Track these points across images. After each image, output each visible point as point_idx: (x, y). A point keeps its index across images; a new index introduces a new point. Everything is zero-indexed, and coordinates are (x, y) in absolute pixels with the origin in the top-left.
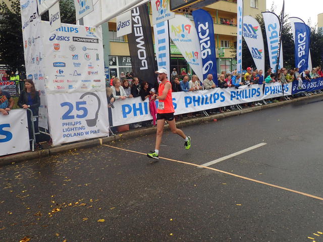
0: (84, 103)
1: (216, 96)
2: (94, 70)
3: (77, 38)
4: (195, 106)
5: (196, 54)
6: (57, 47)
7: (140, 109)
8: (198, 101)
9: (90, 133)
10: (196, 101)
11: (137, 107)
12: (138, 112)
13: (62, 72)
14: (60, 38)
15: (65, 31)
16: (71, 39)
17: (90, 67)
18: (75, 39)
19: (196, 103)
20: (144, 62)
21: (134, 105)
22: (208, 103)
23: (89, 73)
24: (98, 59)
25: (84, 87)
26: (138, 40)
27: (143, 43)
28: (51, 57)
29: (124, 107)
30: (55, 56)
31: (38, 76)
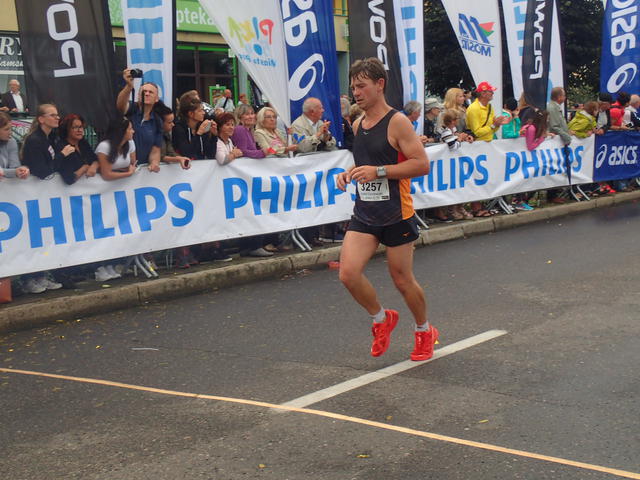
4: (258, 212)
7: (56, 222)
8: (273, 195)
10: (266, 195)
11: (45, 212)
12: (48, 233)
19: (265, 204)
20: (71, 51)
21: (33, 205)
22: (308, 205)
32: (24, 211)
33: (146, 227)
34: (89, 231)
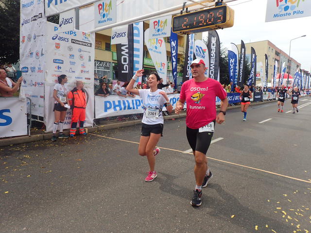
1: (174, 100)
2: (85, 69)
3: (75, 40)
5: (163, 65)
6: (58, 46)
7: (119, 105)
11: (117, 103)
13: (60, 68)
14: (61, 39)
15: (66, 33)
16: (70, 41)
17: (83, 66)
18: (73, 41)
23: (82, 71)
24: (90, 60)
28: (52, 53)
29: (106, 102)
30: (55, 53)
31: (37, 69)
32: (112, 103)
34: (127, 108)
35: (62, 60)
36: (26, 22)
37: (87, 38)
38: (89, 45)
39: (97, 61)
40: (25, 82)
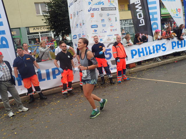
0: (110, 50)
2: (114, 28)
3: (103, 8)
4: (178, 48)
5: (179, 10)
6: (92, 16)
7: (143, 52)
8: (181, 44)
9: (113, 69)
10: (180, 44)
11: (141, 50)
12: (142, 54)
13: (96, 31)
14: (94, 9)
15: (97, 5)
16: (100, 9)
17: (111, 26)
18: (103, 9)
19: (180, 46)
20: (142, 21)
21: (139, 50)
23: (111, 30)
24: (116, 20)
25: (109, 39)
26: (137, 7)
27: (141, 8)
28: (89, 22)
29: (132, 51)
30: (92, 21)
31: (82, 34)
33: (158, 52)
34: (148, 53)
35: (97, 25)
36: (71, 4)
37: (112, 4)
38: (114, 9)
39: (123, 20)
40: (76, 45)
